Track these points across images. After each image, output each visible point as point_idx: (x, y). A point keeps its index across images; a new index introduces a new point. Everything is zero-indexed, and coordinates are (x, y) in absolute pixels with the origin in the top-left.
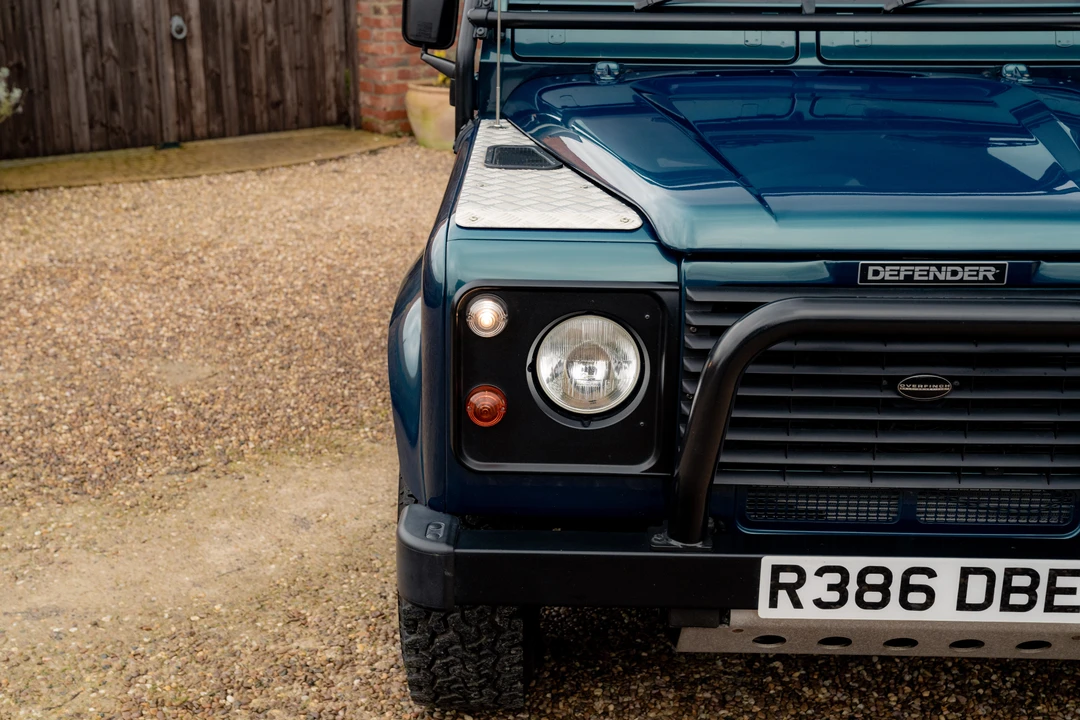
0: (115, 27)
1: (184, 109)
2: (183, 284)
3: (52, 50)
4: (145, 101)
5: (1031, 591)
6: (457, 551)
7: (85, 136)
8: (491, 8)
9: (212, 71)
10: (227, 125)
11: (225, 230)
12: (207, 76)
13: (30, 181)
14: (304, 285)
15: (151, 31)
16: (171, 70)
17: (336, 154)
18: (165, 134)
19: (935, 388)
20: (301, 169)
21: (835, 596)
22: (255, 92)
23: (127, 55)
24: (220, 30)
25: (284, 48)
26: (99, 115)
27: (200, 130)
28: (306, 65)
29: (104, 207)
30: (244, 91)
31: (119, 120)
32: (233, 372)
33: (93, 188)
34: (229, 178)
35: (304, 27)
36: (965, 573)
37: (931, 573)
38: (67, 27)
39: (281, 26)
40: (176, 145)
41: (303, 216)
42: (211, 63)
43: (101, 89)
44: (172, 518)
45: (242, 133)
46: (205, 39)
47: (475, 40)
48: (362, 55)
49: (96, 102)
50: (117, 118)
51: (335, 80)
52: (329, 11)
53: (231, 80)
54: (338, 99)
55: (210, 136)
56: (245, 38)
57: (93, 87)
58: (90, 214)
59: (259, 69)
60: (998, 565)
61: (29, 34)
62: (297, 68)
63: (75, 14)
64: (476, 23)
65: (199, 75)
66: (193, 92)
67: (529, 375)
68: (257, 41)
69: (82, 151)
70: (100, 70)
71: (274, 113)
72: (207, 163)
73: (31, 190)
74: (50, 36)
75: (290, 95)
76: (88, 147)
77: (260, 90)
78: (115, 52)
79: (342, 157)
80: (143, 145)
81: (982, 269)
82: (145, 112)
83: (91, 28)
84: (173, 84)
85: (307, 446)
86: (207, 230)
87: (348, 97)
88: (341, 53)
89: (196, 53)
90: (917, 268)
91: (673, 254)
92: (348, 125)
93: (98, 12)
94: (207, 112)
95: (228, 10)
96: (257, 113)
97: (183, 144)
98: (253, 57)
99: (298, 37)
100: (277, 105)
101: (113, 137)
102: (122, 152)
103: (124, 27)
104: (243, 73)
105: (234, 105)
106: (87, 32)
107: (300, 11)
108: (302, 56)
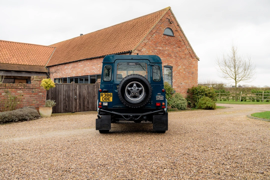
1: (76, 108)
3: (59, 100)
4: (71, 107)
7: (62, 111)
10: (81, 110)
12: (79, 104)
13: (56, 115)
15: (72, 97)
16: (74, 103)
23: (69, 101)
24: (81, 98)
25: (89, 100)
26: (65, 108)
27: (77, 111)
30: (84, 106)
31: (67, 109)
34: (81, 115)
38: (62, 97)
39: (89, 97)
40: (74, 112)
42: (80, 102)
44: (73, 131)
45: (83, 111)
46: (79, 99)
52: (96, 96)
53: (82, 104)
55: (79, 111)
56: (84, 99)
57: (64, 105)
58: (63, 117)
59: (86, 103)
62: (91, 103)
63: (63, 95)
66: (77, 106)
68: (86, 99)
69: (62, 113)
70: (65, 102)
71: (88, 109)
72: (78, 114)
74: (59, 98)
75: (90, 107)
77: (86, 106)
78: (67, 100)
80: (70, 112)
82: (71, 108)
83: (65, 97)
85: (87, 128)
89: (78, 101)
93: (66, 95)
94: (79, 108)
95: (82, 95)
96: (85, 109)
98: (85, 101)
99: (91, 99)
100: (88, 108)
101: (66, 111)
102: (67, 113)
103: (69, 97)
104: (84, 103)
105: (82, 108)
106: (64, 98)
107: (92, 96)
108: (92, 101)
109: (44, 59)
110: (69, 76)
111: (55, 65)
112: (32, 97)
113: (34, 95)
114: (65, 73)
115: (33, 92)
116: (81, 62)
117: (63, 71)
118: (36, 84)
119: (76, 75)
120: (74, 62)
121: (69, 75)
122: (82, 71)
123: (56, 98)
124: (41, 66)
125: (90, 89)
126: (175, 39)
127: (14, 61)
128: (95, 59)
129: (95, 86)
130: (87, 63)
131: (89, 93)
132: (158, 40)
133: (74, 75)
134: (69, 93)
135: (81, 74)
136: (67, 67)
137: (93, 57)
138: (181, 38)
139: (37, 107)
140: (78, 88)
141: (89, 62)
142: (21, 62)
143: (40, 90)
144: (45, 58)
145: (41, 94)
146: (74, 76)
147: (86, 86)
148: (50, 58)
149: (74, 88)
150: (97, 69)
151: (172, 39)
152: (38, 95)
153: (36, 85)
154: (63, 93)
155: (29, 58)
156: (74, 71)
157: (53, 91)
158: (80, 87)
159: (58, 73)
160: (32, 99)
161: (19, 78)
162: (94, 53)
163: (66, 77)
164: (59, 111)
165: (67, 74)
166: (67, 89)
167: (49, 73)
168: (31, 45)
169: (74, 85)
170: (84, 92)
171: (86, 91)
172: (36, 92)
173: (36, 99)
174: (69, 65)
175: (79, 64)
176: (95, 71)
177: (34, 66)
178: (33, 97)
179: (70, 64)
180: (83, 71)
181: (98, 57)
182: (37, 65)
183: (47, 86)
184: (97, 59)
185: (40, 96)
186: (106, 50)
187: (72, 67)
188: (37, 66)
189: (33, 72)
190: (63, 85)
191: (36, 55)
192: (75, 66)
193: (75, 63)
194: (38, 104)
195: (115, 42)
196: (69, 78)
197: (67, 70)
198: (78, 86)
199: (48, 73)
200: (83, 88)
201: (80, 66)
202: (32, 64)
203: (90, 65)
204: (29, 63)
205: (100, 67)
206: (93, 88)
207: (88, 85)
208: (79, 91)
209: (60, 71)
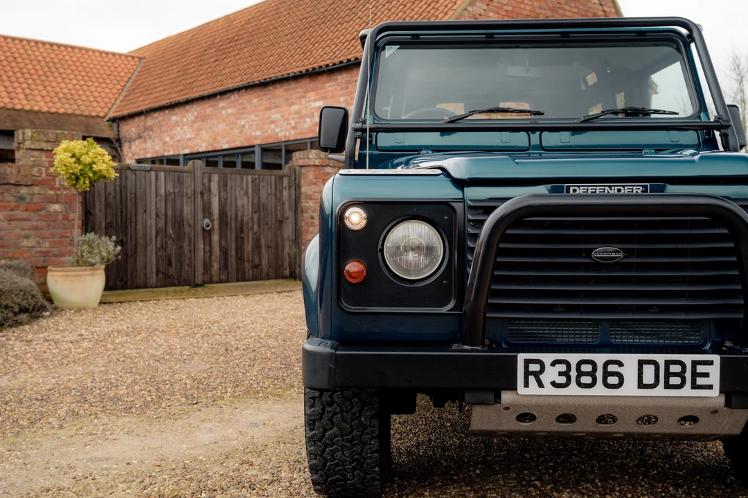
0: (174, 223)
1: (207, 266)
2: (198, 336)
3: (140, 234)
4: (187, 262)
5: (681, 375)
6: (337, 352)
7: (153, 279)
8: (364, 122)
9: (224, 247)
10: (230, 276)
11: (224, 317)
12: (221, 250)
13: (122, 299)
14: (265, 336)
15: (192, 224)
16: (202, 246)
17: (288, 290)
18: (196, 279)
19: (614, 255)
20: (269, 295)
21: (563, 380)
22: (246, 259)
23: (180, 236)
24: (229, 226)
25: (262, 236)
26: (162, 268)
27: (215, 279)
28: (274, 246)
29: (159, 309)
30: (240, 259)
31: (172, 271)
32: (222, 367)
33: (155, 302)
34: (229, 298)
35: (273, 226)
36: (641, 363)
37: (620, 364)
38: (149, 222)
39: (261, 225)
40: (202, 285)
41: (267, 312)
42: (223, 242)
43: (164, 255)
44: (180, 422)
45: (238, 281)
46: (221, 230)
47: (356, 139)
48: (304, 241)
49: (160, 260)
50: (171, 271)
51: (289, 254)
52: (287, 219)
53: (233, 252)
54: (290, 265)
55: (220, 281)
56: (242, 231)
57: (159, 254)
58: (151, 311)
59: (248, 247)
60: (661, 358)
61: (129, 225)
62: (269, 247)
63: (154, 216)
64: (356, 130)
65: (216, 249)
66: (213, 258)
67: (379, 254)
68: (248, 232)
69: (151, 287)
70: (164, 245)
71: (255, 270)
72: (218, 292)
73: (121, 303)
74: (140, 227)
75: (265, 262)
76: (154, 285)
77: (248, 258)
78: (173, 236)
79: (291, 291)
80: (184, 285)
81: (635, 188)
82: (186, 267)
83: (162, 223)
84: (202, 253)
85: (261, 395)
86: (214, 316)
87: (296, 263)
88: (293, 240)
89: (216, 238)
90: (598, 188)
91: (460, 184)
92: (295, 279)
93: (166, 215)
94: (220, 269)
95: (234, 216)
96: (247, 270)
97: (205, 285)
98: (246, 241)
99: (270, 231)
100: (257, 266)
101: (168, 280)
102: (172, 288)
103: (179, 223)
104: (240, 249)
105: (234, 265)
106: (159, 225)
107: (272, 218)
108: (272, 241)
109: (103, 95)
110: (187, 151)
111: (139, 114)
112: (18, 223)
113: (25, 215)
114: (172, 138)
115: (22, 199)
116: (228, 98)
117: (166, 131)
118: (34, 166)
119: (212, 145)
120: (202, 99)
121: (186, 148)
122: (232, 129)
123: (127, 227)
124: (93, 117)
125: (263, 193)
126: (580, 6)
128: (278, 86)
129: (285, 181)
130: (250, 102)
131: (259, 207)
132: (523, 6)
133: (204, 145)
134: (178, 206)
135: (228, 143)
136: (179, 119)
137: (271, 76)
138: (600, 8)
139: (39, 265)
140: (215, 186)
141: (256, 97)
143: (52, 192)
144: (107, 90)
145: (57, 207)
146: (204, 150)
147: (250, 178)
148: (122, 90)
149: (199, 188)
150: (286, 119)
151: (568, 8)
152: (43, 213)
153: (36, 169)
154: (153, 208)
155: (49, 89)
156: (204, 132)
157: (111, 199)
158: (225, 185)
159: (148, 141)
160: (18, 231)
162: (274, 63)
163: (177, 153)
164: (140, 282)
165: (179, 141)
166: (172, 191)
167: (118, 140)
168: (59, 46)
169: (199, 174)
170: (239, 202)
171: (248, 198)
172: (36, 199)
173: (36, 228)
174: (187, 111)
175: (222, 104)
176: (278, 130)
177: (69, 115)
178: (23, 220)
179: (188, 107)
180: (237, 132)
181: (292, 74)
182: (78, 112)
183: (77, 171)
184: (286, 86)
185: (50, 217)
186: (320, 50)
187: (196, 117)
188: (77, 116)
190: (153, 173)
191: (75, 82)
192: (205, 112)
193: (206, 101)
194: (44, 250)
195: (351, 22)
196: (187, 157)
197: (178, 129)
198: (215, 178)
199: (116, 141)
200: (238, 189)
201: (224, 112)
203: (262, 108)
204: (50, 105)
205: (296, 113)
206: (278, 187)
207: (256, 177)
208: (219, 198)
209: (154, 134)
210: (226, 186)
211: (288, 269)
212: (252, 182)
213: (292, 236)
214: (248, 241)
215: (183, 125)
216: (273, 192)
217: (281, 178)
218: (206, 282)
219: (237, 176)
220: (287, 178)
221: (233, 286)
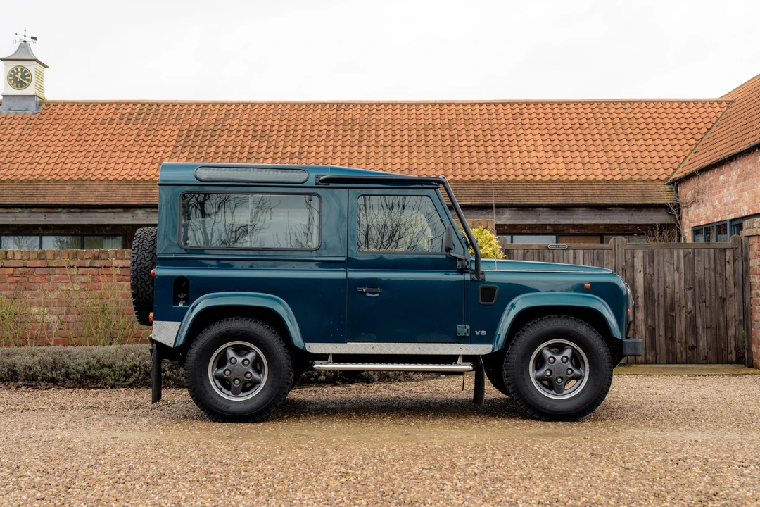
9: (650, 326)
10: (658, 357)
12: (647, 329)
22: (677, 340)
24: (656, 303)
25: (698, 315)
27: (639, 359)
28: (714, 327)
30: (671, 339)
39: (697, 303)
42: (649, 321)
45: (668, 363)
46: (646, 308)
48: (754, 322)
51: (735, 337)
52: (731, 296)
53: (662, 332)
54: (737, 348)
55: (647, 362)
56: (672, 309)
59: (681, 326)
62: (707, 328)
65: (641, 328)
68: (680, 311)
71: (690, 352)
75: (702, 343)
77: (681, 339)
87: (744, 347)
88: (740, 321)
89: (640, 315)
92: (744, 364)
94: (646, 349)
95: (662, 293)
96: (679, 351)
97: (628, 365)
98: (677, 320)
99: (708, 310)
100: (692, 348)
104: (670, 327)
105: (663, 346)
107: (711, 294)
108: (711, 320)
109: (671, 154)
114: (720, 202)
117: (715, 193)
121: (731, 212)
124: (653, 181)
125: (699, 269)
127: (555, 170)
129: (729, 254)
131: (693, 284)
136: (725, 178)
140: (639, 263)
142: (579, 173)
144: (678, 148)
147: (681, 252)
148: (697, 145)
149: (621, 264)
155: (611, 153)
156: (746, 193)
159: (701, 205)
161: (572, 231)
163: (724, 218)
167: (678, 206)
168: (632, 102)
169: (620, 251)
170: (668, 278)
171: (680, 274)
177: (626, 181)
179: (732, 164)
182: (637, 177)
187: (739, 176)
188: (635, 181)
189: (615, 206)
190: (571, 252)
191: (641, 142)
192: (747, 169)
193: (747, 156)
197: (725, 190)
198: (640, 254)
199: (675, 207)
202: (617, 178)
204: (608, 171)
206: (718, 262)
207: (690, 250)
208: (644, 275)
209: (706, 198)
210: (653, 261)
211: (734, 352)
212: (684, 257)
213: (740, 316)
214: (680, 320)
215: (729, 186)
216: (713, 266)
217: (724, 250)
218: (629, 362)
219: (666, 251)
220: (732, 251)
221: (662, 368)
